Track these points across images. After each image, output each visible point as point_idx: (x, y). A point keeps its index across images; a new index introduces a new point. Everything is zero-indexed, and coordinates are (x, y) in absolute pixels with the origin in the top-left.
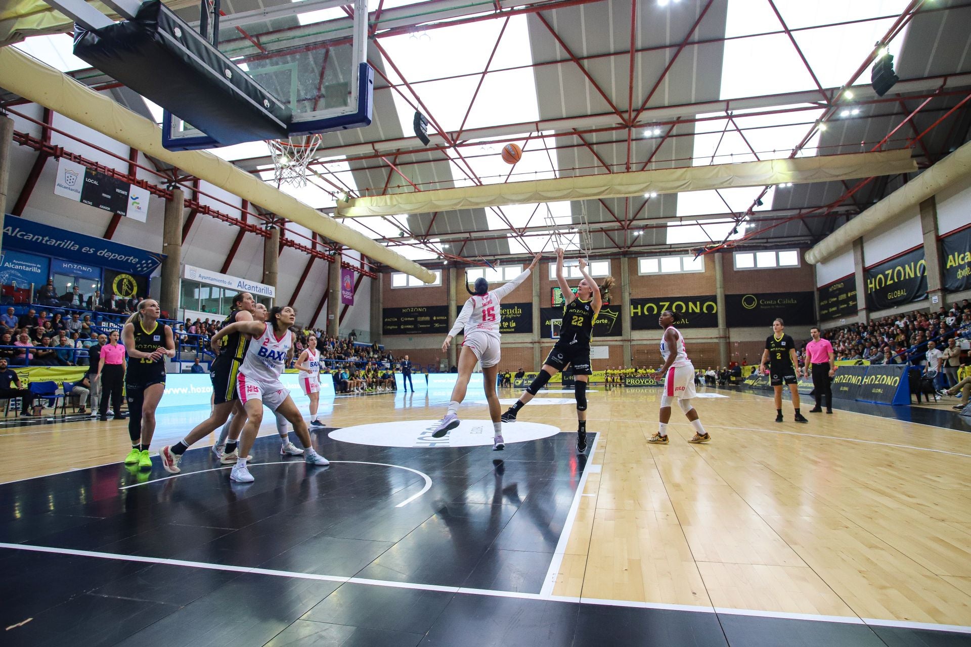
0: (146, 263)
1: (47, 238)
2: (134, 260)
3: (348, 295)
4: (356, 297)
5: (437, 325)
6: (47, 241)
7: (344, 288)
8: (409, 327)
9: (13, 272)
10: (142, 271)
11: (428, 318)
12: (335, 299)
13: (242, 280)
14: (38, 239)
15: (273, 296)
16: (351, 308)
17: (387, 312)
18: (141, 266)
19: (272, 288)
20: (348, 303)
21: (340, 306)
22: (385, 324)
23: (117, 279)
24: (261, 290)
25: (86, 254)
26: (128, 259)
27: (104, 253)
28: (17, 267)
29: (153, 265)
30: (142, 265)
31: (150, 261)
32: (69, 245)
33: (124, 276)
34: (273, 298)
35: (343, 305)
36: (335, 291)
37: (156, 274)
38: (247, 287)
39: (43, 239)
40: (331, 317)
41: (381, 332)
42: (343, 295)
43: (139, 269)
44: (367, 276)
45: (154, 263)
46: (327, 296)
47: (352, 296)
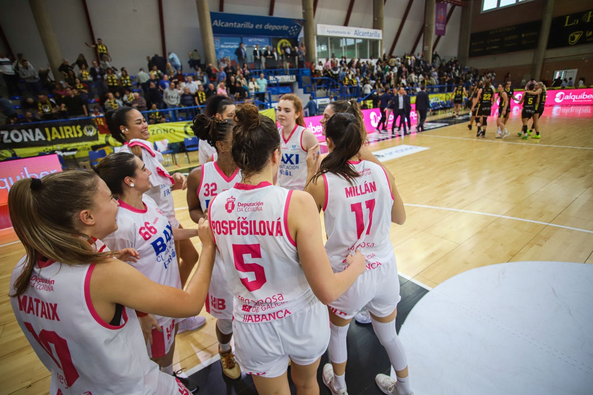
0: (294, 28)
1: (235, 24)
2: (285, 28)
3: (441, 28)
4: (448, 28)
5: (524, 42)
6: (236, 25)
7: (438, 22)
8: (495, 47)
9: (226, 50)
10: (292, 35)
11: (515, 37)
12: (430, 32)
13: (357, 29)
14: (231, 25)
15: (381, 38)
16: (442, 37)
17: (475, 37)
18: (292, 32)
19: (379, 32)
20: (440, 34)
21: (434, 37)
22: (471, 47)
23: (279, 44)
24: (371, 35)
25: (259, 29)
26: (282, 28)
27: (268, 27)
28: (227, 47)
29: (298, 29)
30: (291, 30)
31: (296, 27)
32: (248, 25)
33: (283, 41)
34: (381, 40)
35: (436, 36)
36: (430, 25)
37: (301, 35)
38: (361, 34)
39: (234, 25)
40: (426, 48)
41: (467, 55)
42: (436, 28)
43: (291, 34)
44: (459, 5)
45: (299, 28)
46: (423, 31)
47: (445, 27)
